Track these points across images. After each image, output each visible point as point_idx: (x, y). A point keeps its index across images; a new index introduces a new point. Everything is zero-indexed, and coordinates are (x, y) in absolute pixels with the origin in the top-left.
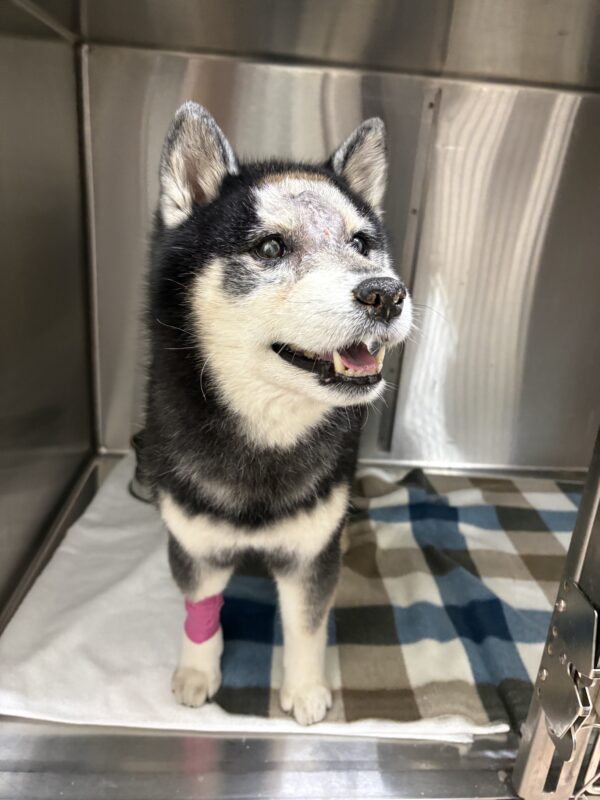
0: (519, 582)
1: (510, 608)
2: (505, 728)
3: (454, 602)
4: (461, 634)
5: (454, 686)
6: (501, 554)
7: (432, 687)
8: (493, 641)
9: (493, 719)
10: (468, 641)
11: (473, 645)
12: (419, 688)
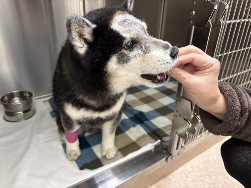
0: (143, 106)
1: (145, 113)
2: (159, 141)
3: (131, 116)
4: (138, 123)
5: (144, 136)
6: (134, 100)
7: (139, 139)
8: (146, 122)
9: (156, 140)
10: (140, 124)
11: (142, 125)
12: (136, 141)
